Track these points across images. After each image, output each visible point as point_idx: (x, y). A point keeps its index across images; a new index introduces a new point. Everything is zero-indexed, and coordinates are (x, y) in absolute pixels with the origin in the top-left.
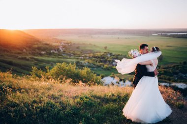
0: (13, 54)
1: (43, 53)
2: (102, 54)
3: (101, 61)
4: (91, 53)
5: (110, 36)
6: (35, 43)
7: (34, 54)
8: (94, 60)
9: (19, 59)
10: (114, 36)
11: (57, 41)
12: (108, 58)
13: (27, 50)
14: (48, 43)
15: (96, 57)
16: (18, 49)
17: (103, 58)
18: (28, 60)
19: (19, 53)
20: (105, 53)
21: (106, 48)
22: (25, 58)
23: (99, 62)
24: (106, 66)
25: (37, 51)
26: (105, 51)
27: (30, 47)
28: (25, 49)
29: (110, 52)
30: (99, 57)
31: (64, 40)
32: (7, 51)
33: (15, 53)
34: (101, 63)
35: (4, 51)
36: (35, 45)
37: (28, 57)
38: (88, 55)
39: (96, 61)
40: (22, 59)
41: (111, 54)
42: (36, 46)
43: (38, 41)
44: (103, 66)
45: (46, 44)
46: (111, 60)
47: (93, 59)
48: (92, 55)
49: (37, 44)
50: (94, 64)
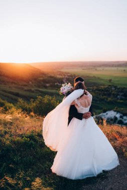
0: (20, 86)
1: (48, 85)
2: (106, 87)
3: (105, 95)
4: (94, 86)
5: (115, 68)
6: (41, 75)
7: (39, 87)
8: (98, 93)
9: (25, 90)
10: (120, 68)
11: (61, 73)
12: (112, 91)
13: (32, 83)
14: (53, 75)
15: (100, 90)
16: (25, 81)
17: (107, 91)
18: (33, 92)
19: (25, 85)
20: (109, 86)
21: (110, 81)
22: (31, 90)
23: (103, 96)
24: (109, 99)
25: (42, 83)
26: (109, 84)
27: (35, 79)
28: (31, 81)
29: (115, 85)
30: (103, 90)
31: (68, 73)
32: (15, 83)
33: (22, 85)
34: (105, 97)
35: (12, 83)
36: (40, 77)
37: (33, 89)
38: (91, 88)
39: (100, 94)
40: (28, 90)
41: (116, 87)
42: (41, 79)
43: (43, 74)
44: (107, 99)
45: (51, 77)
46: (116, 93)
47: (97, 91)
48: (95, 87)
49: (42, 77)
50: (97, 97)
